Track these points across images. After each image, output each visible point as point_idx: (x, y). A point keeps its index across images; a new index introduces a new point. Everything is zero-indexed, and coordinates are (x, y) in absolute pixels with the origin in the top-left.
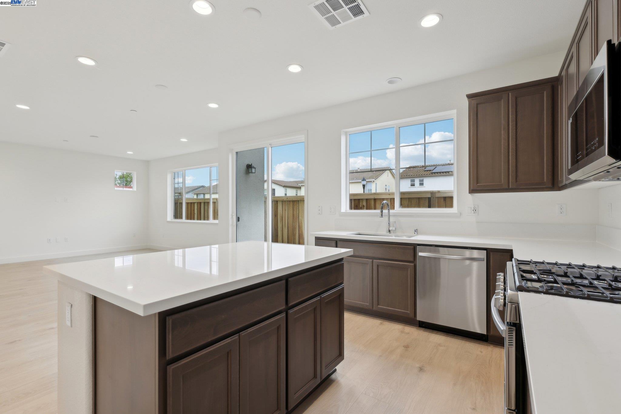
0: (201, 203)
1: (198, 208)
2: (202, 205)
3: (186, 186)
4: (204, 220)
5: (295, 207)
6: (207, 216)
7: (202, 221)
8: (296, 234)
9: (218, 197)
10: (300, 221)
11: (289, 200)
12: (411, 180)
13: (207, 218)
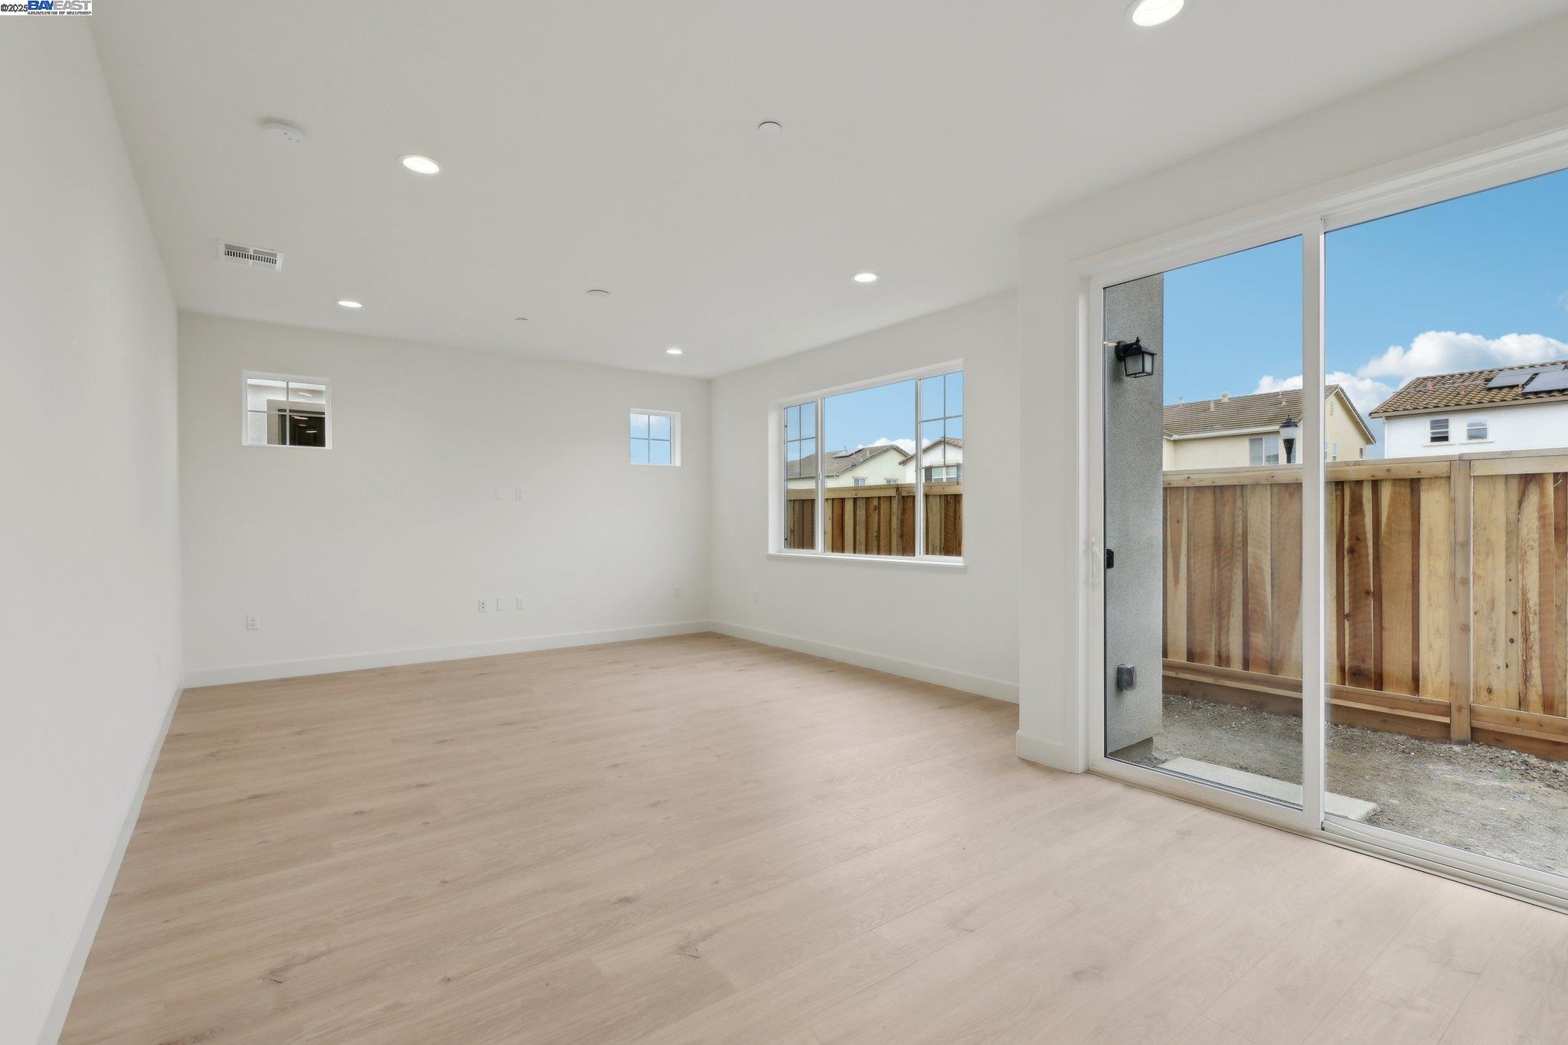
0: (843, 500)
1: (835, 515)
2: (849, 507)
3: (827, 450)
4: (855, 552)
5: (1227, 509)
6: (863, 540)
7: (848, 556)
8: (1229, 609)
9: (961, 462)
10: (1250, 561)
11: (1197, 484)
12: (1433, 422)
13: (863, 546)
